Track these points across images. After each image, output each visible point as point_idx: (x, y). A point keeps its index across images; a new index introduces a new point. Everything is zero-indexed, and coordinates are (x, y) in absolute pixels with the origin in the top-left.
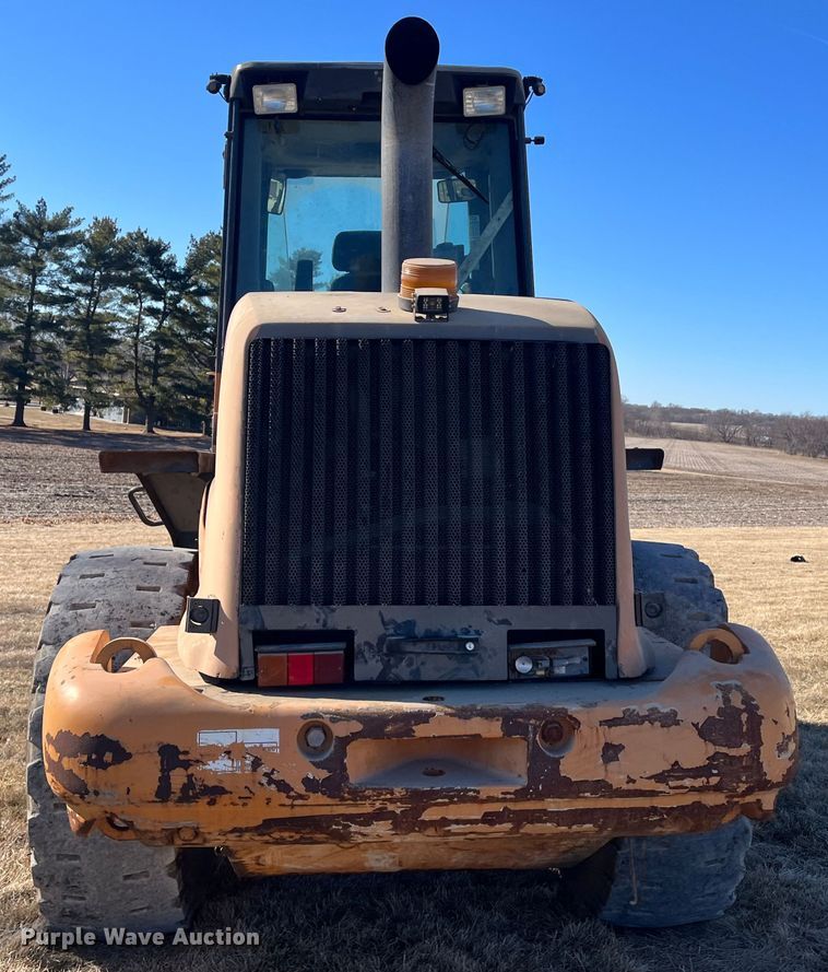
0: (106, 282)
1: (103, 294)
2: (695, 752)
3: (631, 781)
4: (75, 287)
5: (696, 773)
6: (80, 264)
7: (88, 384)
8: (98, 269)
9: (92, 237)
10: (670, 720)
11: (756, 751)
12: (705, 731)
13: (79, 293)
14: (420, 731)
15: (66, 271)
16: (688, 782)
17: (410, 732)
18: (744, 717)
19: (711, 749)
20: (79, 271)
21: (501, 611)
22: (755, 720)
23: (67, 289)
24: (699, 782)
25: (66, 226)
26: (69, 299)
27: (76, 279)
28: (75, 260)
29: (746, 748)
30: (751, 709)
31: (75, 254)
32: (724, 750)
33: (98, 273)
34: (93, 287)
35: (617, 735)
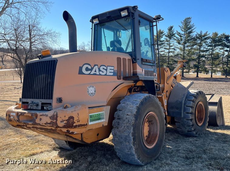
0: (215, 46)
1: (215, 48)
2: (49, 121)
3: (42, 124)
4: (209, 48)
5: (49, 124)
6: (210, 43)
7: (212, 68)
8: (214, 43)
9: (212, 37)
10: (47, 116)
11: (56, 122)
12: (50, 118)
13: (209, 49)
14: (25, 115)
15: (207, 45)
16: (48, 125)
17: (24, 115)
18: (55, 116)
19: (51, 120)
20: (210, 44)
21: (41, 100)
22: (57, 117)
23: (207, 48)
24: (50, 125)
25: (207, 35)
26: (207, 51)
27: (209, 46)
28: (209, 42)
29: (55, 121)
30: (57, 115)
31: (209, 41)
32: (52, 121)
33: (214, 44)
34: (213, 47)
35: (41, 117)
